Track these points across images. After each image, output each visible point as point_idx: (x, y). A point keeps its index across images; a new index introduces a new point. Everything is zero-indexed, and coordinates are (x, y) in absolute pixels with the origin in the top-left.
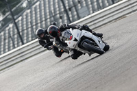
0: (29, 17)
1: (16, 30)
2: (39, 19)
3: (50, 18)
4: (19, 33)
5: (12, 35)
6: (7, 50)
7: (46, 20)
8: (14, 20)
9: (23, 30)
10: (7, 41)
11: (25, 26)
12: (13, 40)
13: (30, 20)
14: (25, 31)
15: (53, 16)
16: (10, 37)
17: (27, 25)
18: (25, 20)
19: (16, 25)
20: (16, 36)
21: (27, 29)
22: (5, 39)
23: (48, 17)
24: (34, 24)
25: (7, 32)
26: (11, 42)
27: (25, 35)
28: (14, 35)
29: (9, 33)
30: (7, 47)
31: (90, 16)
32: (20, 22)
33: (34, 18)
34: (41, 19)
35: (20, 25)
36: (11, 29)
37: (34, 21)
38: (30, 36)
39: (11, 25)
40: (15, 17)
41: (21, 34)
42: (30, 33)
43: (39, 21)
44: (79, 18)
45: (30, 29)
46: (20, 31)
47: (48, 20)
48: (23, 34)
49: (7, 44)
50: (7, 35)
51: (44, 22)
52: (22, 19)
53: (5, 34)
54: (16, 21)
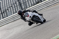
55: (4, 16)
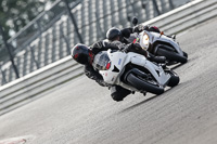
0: (94, 6)
1: (72, 26)
2: (109, 8)
3: (127, 7)
4: (76, 30)
5: (65, 33)
6: (57, 57)
7: (120, 10)
8: (70, 9)
9: (83, 26)
10: (57, 43)
11: (87, 19)
12: (67, 41)
13: (94, 10)
14: (87, 28)
15: (132, 5)
16: (62, 36)
17: (90, 18)
18: (86, 9)
19: (73, 17)
20: (72, 35)
21: (90, 24)
22: (54, 40)
23: (124, 5)
24: (101, 16)
25: (58, 28)
26: (65, 44)
27: (87, 34)
28: (68, 34)
29: (61, 30)
30: (57, 52)
31: (189, 4)
32: (79, 13)
33: (101, 7)
34: (112, 8)
35: (79, 17)
36: (65, 25)
37: (101, 11)
38: (95, 35)
39: (64, 18)
40: (71, 5)
41: (80, 31)
42: (95, 30)
43: (109, 12)
44: (172, 7)
45: (94, 25)
46: (79, 26)
47: (124, 10)
48: (84, 32)
49: (57, 48)
50: (58, 33)
51: (117, 14)
52: (82, 9)
53: (54, 31)
54: (73, 11)
55: (160, 8)
